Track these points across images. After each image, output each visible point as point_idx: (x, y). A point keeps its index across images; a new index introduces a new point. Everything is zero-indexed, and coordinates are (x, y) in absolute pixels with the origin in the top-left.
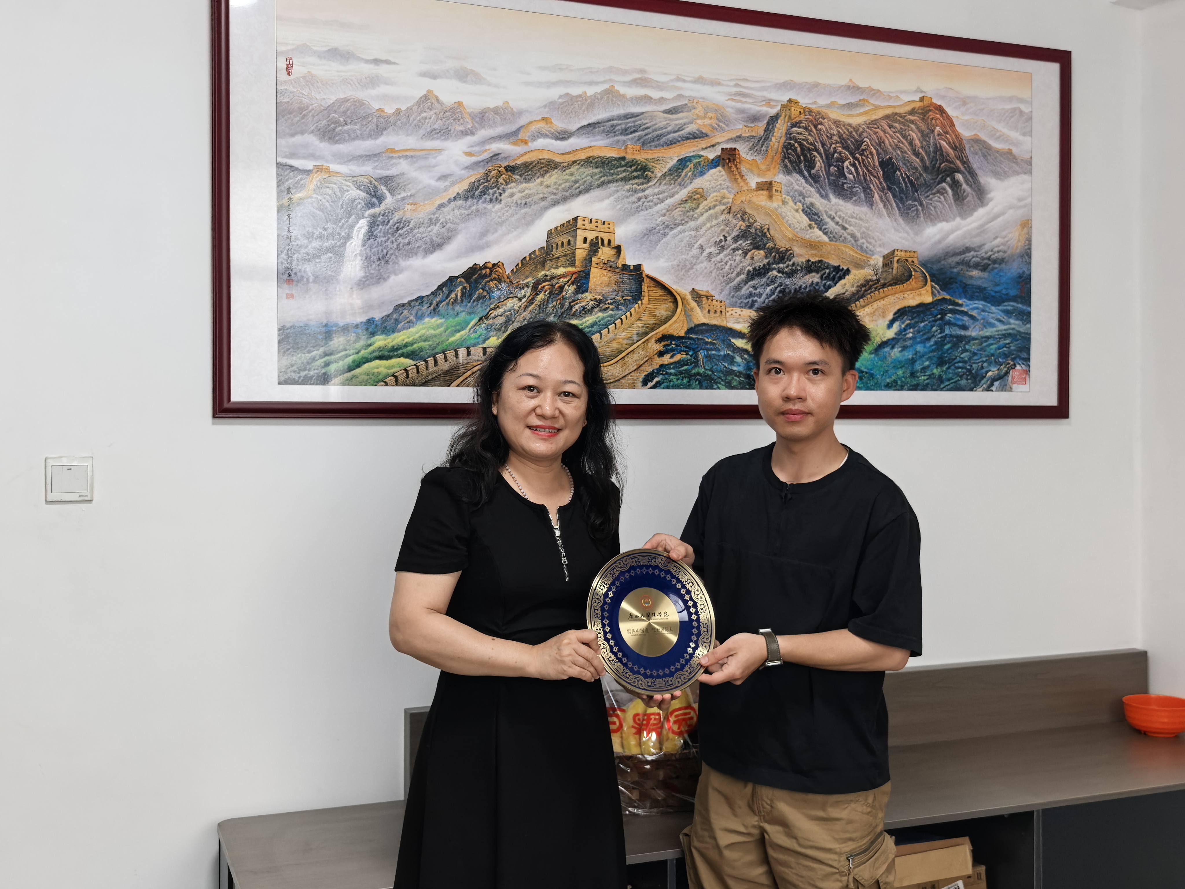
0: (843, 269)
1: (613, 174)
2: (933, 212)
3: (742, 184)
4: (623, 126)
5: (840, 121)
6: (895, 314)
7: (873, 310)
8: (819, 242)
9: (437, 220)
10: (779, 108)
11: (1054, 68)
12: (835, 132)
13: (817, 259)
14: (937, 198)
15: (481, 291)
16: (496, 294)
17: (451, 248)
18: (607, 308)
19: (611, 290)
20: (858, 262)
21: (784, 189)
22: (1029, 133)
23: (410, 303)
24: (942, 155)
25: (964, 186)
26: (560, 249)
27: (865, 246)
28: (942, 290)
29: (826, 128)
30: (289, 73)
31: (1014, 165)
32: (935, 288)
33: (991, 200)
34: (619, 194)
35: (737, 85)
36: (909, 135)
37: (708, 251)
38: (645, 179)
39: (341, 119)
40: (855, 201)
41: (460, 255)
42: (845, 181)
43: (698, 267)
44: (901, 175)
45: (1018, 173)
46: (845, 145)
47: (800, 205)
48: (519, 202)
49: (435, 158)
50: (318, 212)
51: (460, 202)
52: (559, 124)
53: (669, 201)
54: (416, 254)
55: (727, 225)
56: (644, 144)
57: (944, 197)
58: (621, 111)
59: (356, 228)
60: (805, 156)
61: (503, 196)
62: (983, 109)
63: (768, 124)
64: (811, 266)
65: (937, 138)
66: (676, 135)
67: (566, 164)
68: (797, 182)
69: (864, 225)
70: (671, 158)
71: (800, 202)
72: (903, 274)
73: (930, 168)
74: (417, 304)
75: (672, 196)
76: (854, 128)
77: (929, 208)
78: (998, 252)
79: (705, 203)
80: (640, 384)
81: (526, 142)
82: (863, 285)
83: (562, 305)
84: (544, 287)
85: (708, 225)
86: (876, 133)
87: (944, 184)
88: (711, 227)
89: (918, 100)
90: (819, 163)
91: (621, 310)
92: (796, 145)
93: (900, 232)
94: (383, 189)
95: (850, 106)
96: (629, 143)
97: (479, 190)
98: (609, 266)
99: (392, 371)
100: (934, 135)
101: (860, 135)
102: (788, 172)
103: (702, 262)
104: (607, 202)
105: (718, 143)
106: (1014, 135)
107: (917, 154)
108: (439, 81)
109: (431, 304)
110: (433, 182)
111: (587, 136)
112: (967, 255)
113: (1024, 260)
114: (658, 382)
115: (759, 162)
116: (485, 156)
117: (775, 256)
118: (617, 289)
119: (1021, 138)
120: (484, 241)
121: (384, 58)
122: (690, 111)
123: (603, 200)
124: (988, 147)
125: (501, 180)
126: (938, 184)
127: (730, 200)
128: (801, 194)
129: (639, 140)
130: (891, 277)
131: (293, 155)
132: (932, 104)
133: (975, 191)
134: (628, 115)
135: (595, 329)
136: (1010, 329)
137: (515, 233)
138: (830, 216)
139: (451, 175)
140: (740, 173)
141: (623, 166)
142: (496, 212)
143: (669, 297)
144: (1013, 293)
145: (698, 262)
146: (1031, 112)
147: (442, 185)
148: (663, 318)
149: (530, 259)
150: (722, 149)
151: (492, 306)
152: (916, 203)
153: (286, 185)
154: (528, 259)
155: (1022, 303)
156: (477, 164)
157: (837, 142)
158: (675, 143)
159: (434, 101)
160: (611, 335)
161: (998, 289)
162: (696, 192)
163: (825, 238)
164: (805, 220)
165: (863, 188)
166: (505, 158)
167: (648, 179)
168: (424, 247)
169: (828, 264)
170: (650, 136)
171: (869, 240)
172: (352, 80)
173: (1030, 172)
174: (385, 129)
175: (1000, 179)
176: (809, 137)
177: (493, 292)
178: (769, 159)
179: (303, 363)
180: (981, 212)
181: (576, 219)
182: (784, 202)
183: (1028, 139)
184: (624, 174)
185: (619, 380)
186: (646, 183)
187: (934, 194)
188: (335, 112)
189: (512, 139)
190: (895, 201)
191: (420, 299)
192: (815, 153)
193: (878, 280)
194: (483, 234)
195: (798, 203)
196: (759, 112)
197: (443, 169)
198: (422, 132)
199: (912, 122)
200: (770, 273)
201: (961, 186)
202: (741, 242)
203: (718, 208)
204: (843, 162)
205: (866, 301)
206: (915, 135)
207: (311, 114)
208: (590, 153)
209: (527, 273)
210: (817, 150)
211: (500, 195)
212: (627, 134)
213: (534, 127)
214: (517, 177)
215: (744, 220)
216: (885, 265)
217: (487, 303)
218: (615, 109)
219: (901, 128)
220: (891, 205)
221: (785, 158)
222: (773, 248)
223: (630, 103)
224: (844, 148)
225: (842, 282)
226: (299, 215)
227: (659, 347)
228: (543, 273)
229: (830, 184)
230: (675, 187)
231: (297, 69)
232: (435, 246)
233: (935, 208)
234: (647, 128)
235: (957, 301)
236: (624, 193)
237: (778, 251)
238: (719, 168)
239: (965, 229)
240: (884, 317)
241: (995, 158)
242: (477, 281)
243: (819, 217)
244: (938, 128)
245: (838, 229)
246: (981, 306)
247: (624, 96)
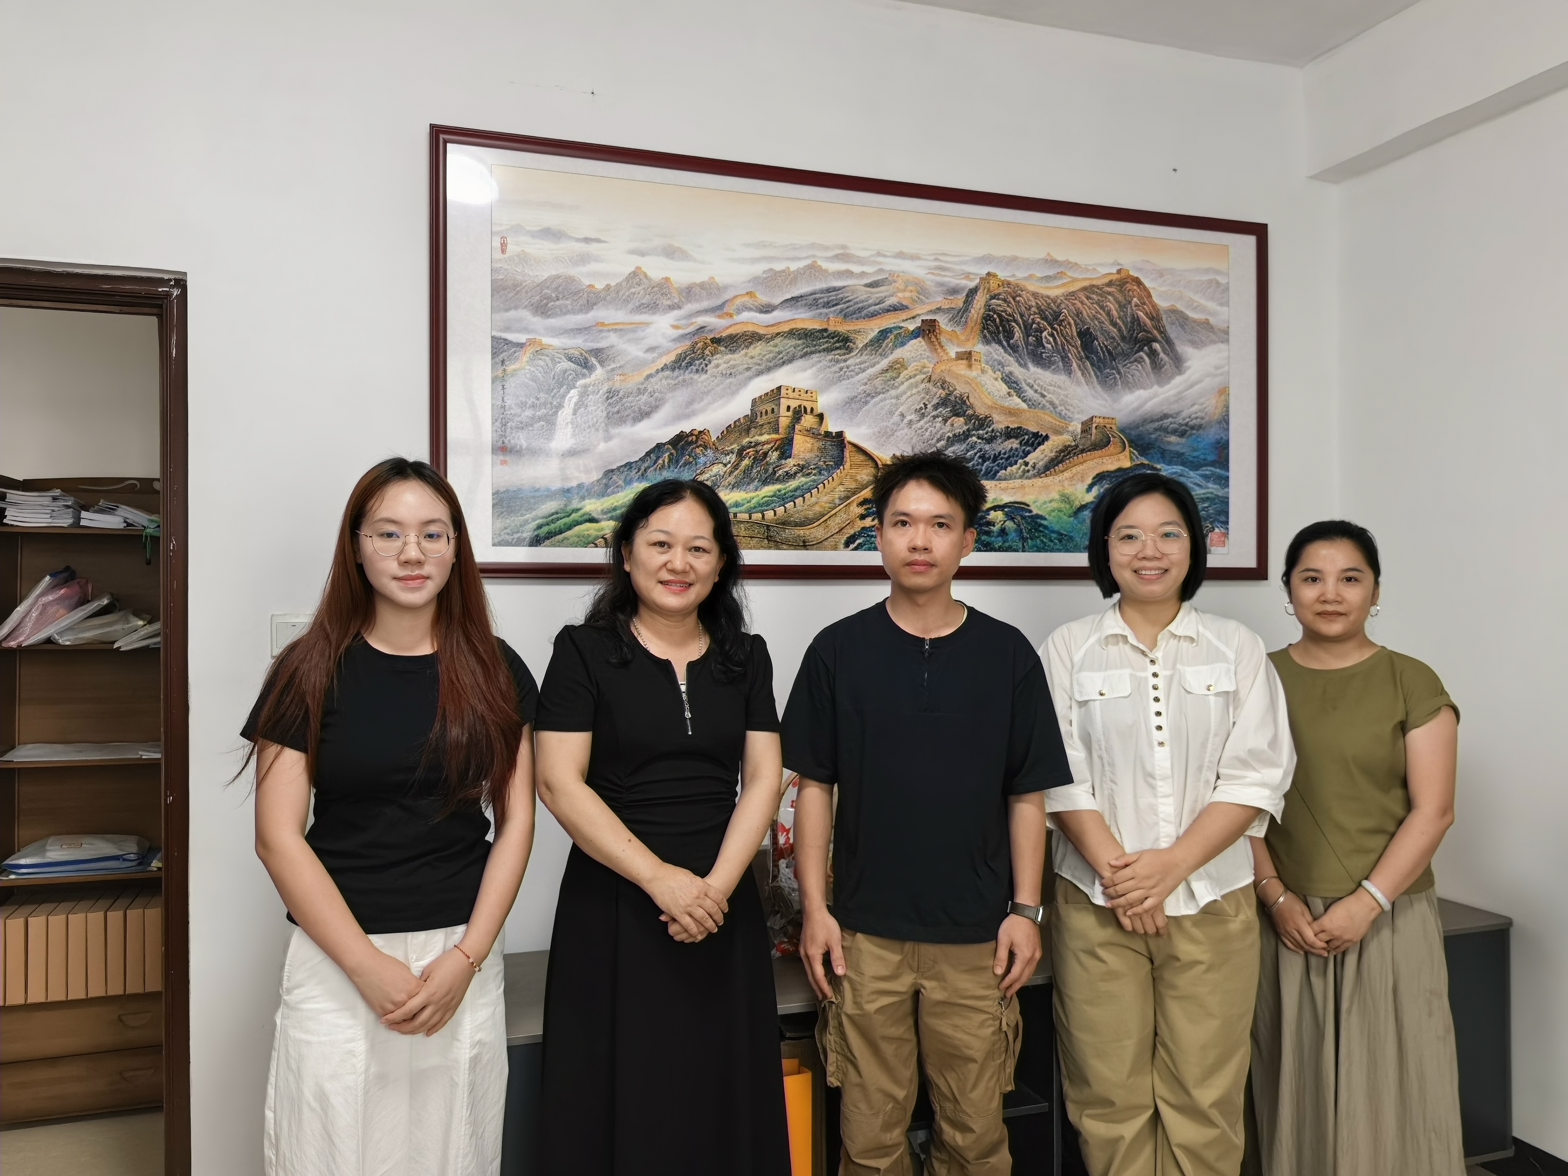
0: (1042, 435)
1: (815, 346)
2: (1131, 380)
3: (942, 354)
4: (826, 300)
5: (1038, 293)
6: (1094, 478)
7: (1071, 476)
8: (1018, 409)
9: (645, 389)
10: (978, 281)
11: (1250, 242)
12: (1034, 304)
13: (1016, 426)
14: (1134, 367)
15: (688, 457)
16: (702, 460)
17: (658, 417)
18: (810, 474)
19: (813, 456)
20: (1057, 428)
21: (983, 358)
22: (1227, 304)
23: (619, 468)
24: (1139, 325)
25: (1162, 355)
26: (764, 417)
27: (1063, 413)
28: (1141, 455)
29: (1024, 300)
30: (503, 251)
31: (1211, 334)
32: (1133, 453)
33: (1189, 368)
34: (821, 364)
35: (936, 259)
36: (1107, 306)
37: (909, 418)
38: (847, 349)
39: (554, 295)
40: (1054, 369)
41: (667, 423)
42: (1043, 351)
43: (898, 434)
44: (1099, 344)
45: (1214, 342)
46: (1043, 316)
47: (1000, 373)
48: (724, 372)
49: (643, 331)
50: (531, 383)
51: (667, 373)
52: (763, 298)
53: (871, 371)
54: (625, 422)
55: (927, 393)
56: (846, 316)
57: (1142, 365)
58: (824, 285)
59: (567, 398)
60: (1004, 327)
61: (709, 366)
62: (1180, 281)
63: (967, 296)
64: (1010, 432)
65: (1134, 308)
66: (877, 307)
67: (769, 336)
68: (996, 351)
69: (1062, 392)
70: (872, 330)
71: (999, 370)
72: (1102, 440)
73: (1128, 338)
74: (626, 469)
75: (873, 366)
76: (1052, 300)
77: (1127, 377)
78: (1196, 418)
79: (905, 372)
80: (842, 546)
81: (731, 316)
82: (1061, 451)
83: (766, 471)
84: (748, 453)
85: (909, 394)
86: (1073, 304)
87: (1141, 353)
88: (912, 395)
89: (1115, 272)
90: (1018, 334)
91: (824, 475)
92: (995, 316)
93: (1098, 399)
94: (594, 361)
95: (1048, 278)
96: (831, 316)
97: (686, 361)
98: (811, 433)
99: (602, 533)
100: (1131, 306)
101: (1058, 307)
102: (987, 342)
103: (903, 429)
104: (809, 372)
105: (919, 315)
106: (1211, 305)
107: (1114, 324)
108: (647, 258)
109: (639, 470)
110: (641, 354)
111: (790, 309)
112: (1165, 421)
113: (1222, 426)
114: (859, 544)
115: (958, 333)
116: (692, 329)
117: (975, 423)
118: (820, 455)
119: (1218, 308)
120: (690, 410)
121: (593, 237)
122: (891, 284)
123: (806, 370)
124: (1186, 318)
125: (707, 352)
126: (1136, 353)
127: (931, 370)
128: (1000, 363)
129: (840, 312)
130: (1089, 443)
131: (507, 329)
132: (1129, 276)
133: (1172, 359)
134: (830, 289)
135: (798, 493)
136: (1208, 493)
137: (720, 402)
138: (1028, 385)
139: (658, 347)
140: (939, 343)
141: (825, 338)
142: (702, 382)
143: (870, 463)
144: (1210, 458)
145: (899, 428)
146: (1228, 283)
147: (650, 356)
148: (864, 482)
149: (735, 427)
150: (922, 320)
151: (698, 472)
152: (1114, 371)
153: (501, 357)
154: (732, 426)
155: (1219, 468)
156: (684, 336)
157: (1035, 313)
158: (876, 315)
159: (642, 277)
160: (814, 499)
161: (1196, 454)
162: (896, 362)
163: (1024, 406)
164: (1004, 388)
165: (1061, 357)
166: (711, 331)
167: (850, 350)
168: (632, 415)
169: (1028, 430)
170: (851, 308)
171: (1068, 407)
172: (563, 258)
173: (1227, 341)
174: (595, 304)
175: (1197, 348)
176: (1008, 309)
177: (699, 458)
178: (969, 330)
179: (516, 526)
180: (1178, 380)
181: (779, 388)
182: (983, 371)
183: (1225, 309)
184: (826, 345)
185: (821, 542)
186: (848, 354)
187: (1132, 362)
188: (548, 288)
189: (718, 313)
190: (1093, 370)
191: (629, 465)
192: (1013, 324)
193: (1077, 446)
194: (690, 403)
195: (997, 372)
196: (958, 285)
197: (650, 342)
198: (631, 306)
199: (1110, 293)
200: (970, 439)
201: (1159, 355)
202: (941, 409)
203: (918, 377)
204: (1042, 332)
205: (1065, 466)
206: (1112, 306)
207: (524, 290)
208: (793, 326)
209: (732, 440)
210: (1015, 321)
211: (706, 365)
212: (830, 307)
213: (739, 301)
214: (723, 349)
215: (944, 389)
216: (1083, 431)
217: (694, 468)
218: (818, 283)
219: (1099, 300)
220: (1089, 374)
221: (984, 328)
222: (973, 415)
223: (832, 277)
224: (1042, 319)
225: (1042, 447)
226: (513, 385)
227: (861, 510)
228: (747, 439)
229: (1028, 354)
230: (876, 357)
231: (511, 249)
232: (643, 415)
233: (1132, 376)
234: (848, 301)
235: (1155, 466)
236: (826, 363)
237: (977, 418)
238: (920, 339)
239: (1162, 397)
240: (1082, 481)
241: (1193, 328)
242: (683, 448)
243: (1018, 385)
244: (1135, 299)
245: (1037, 396)
246: (1179, 471)
247: (826, 271)
